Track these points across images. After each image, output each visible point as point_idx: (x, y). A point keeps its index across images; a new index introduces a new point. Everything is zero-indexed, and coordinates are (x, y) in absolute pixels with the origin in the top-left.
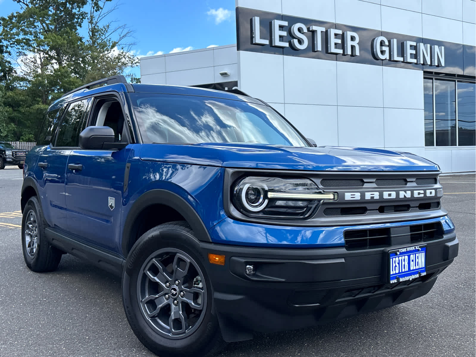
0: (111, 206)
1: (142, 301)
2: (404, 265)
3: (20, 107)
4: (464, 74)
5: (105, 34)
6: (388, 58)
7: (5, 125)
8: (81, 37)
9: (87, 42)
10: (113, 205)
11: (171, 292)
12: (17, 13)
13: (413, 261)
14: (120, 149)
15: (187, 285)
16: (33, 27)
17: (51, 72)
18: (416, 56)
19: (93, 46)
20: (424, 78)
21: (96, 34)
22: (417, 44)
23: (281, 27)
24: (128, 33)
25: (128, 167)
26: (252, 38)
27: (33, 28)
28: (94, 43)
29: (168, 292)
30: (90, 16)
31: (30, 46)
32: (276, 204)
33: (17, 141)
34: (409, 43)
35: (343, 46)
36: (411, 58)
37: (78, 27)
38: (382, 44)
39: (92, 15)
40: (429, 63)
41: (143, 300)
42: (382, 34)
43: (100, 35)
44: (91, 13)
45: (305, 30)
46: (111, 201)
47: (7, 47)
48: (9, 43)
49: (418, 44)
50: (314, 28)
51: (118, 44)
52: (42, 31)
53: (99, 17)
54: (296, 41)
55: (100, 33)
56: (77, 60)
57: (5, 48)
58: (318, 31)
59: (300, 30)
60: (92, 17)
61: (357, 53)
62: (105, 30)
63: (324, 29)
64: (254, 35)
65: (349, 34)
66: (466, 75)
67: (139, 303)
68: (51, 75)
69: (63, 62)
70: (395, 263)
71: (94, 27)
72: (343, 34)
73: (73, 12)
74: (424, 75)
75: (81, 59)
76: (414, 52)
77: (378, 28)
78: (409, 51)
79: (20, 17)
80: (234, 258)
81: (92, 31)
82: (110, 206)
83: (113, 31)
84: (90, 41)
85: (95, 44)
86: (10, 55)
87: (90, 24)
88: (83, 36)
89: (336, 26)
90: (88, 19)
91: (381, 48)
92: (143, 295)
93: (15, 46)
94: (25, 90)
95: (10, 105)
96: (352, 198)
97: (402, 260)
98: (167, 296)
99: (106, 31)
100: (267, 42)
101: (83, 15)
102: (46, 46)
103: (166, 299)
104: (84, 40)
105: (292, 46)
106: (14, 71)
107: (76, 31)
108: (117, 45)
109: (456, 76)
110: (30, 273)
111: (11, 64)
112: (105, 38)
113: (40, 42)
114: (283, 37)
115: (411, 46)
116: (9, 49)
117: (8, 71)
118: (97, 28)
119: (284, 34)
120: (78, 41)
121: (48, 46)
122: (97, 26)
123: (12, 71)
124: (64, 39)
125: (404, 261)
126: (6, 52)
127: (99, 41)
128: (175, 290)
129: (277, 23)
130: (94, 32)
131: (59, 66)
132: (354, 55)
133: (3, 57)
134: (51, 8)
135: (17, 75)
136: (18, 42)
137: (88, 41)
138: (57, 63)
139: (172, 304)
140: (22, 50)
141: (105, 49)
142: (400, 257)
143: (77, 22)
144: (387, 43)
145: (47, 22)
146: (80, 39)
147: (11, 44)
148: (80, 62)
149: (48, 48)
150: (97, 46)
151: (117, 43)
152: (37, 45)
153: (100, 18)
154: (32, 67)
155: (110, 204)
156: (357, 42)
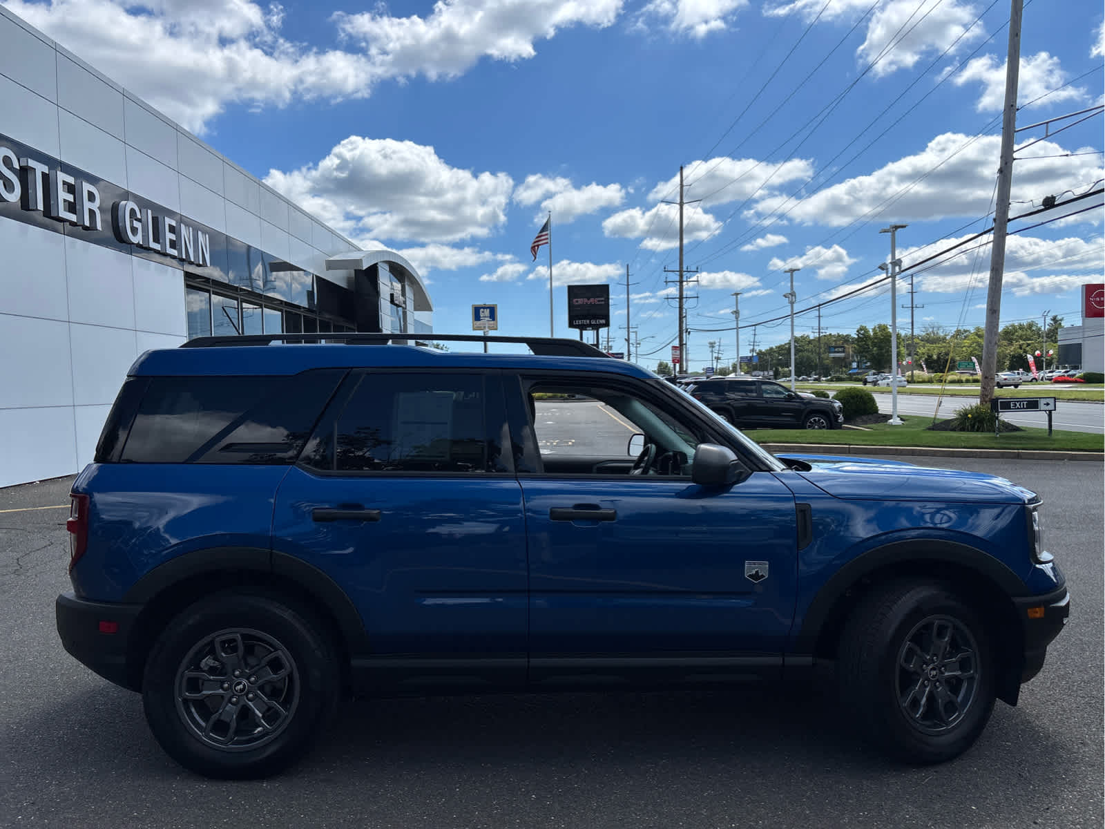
6: (141, 242)
18: (175, 245)
20: (186, 285)
22: (176, 224)
25: (803, 511)
34: (168, 221)
36: (170, 246)
38: (132, 215)
40: (192, 258)
42: (131, 196)
45: (15, 164)
49: (179, 225)
50: (32, 163)
58: (37, 171)
59: (6, 161)
61: (99, 225)
63: (46, 169)
65: (86, 187)
72: (76, 184)
74: (185, 279)
76: (174, 237)
78: (169, 236)
91: (131, 223)
115: (170, 226)
144: (139, 215)
156: (98, 206)
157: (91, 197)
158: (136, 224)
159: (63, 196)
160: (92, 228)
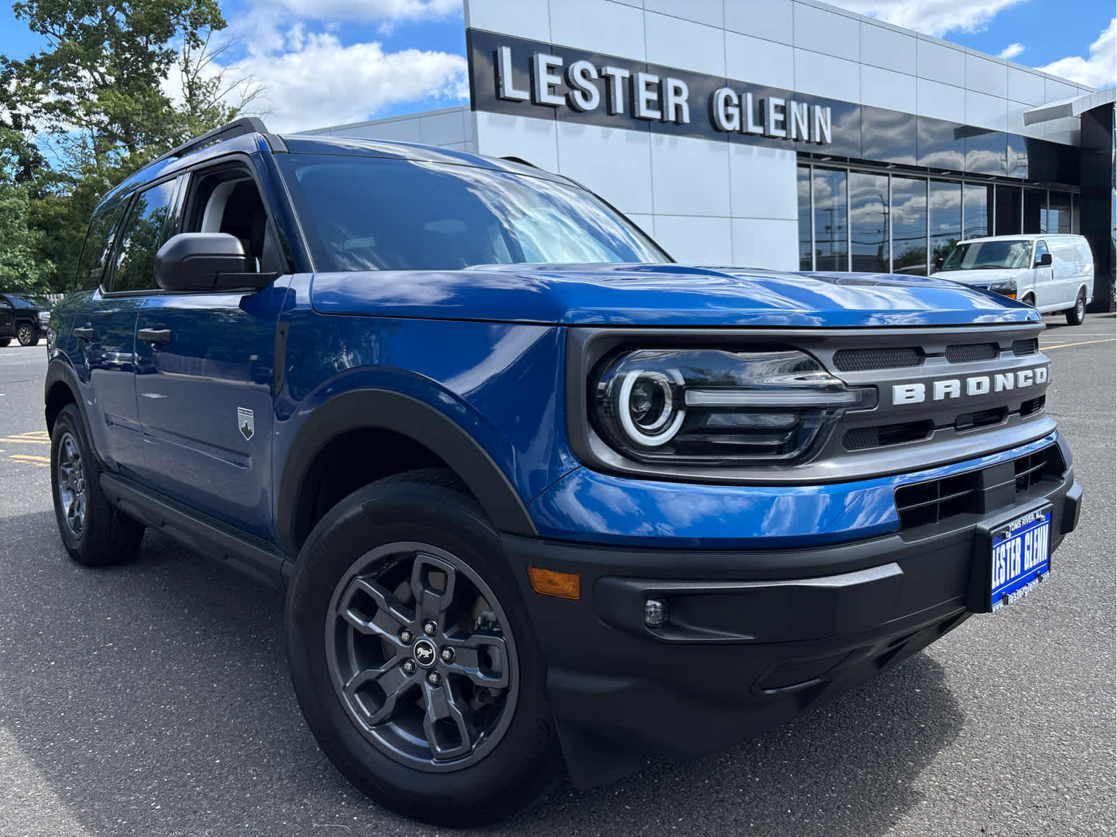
0: (246, 429)
1: (345, 687)
2: (1015, 561)
3: (61, 230)
4: (863, 158)
5: (213, 92)
6: (738, 128)
7: (33, 263)
8: (168, 97)
9: (182, 107)
10: (251, 428)
11: (417, 655)
12: (41, 54)
13: (1029, 548)
14: (259, 289)
15: (455, 629)
16: (75, 79)
17: (115, 163)
18: (783, 125)
19: (193, 115)
20: (799, 165)
21: (197, 93)
22: (785, 104)
23: (551, 69)
24: (258, 91)
25: (282, 333)
26: (498, 86)
27: (76, 82)
28: (194, 108)
29: (409, 655)
30: (183, 58)
31: (72, 114)
32: (708, 423)
33: (60, 293)
34: (774, 101)
35: (660, 105)
36: (777, 127)
37: (162, 79)
38: (727, 102)
39: (187, 57)
40: (806, 137)
41: (348, 685)
42: (727, 83)
43: (204, 94)
44: (185, 53)
45: (594, 75)
46: (246, 418)
47: (27, 118)
48: (30, 111)
49: (788, 103)
50: (610, 70)
51: (241, 112)
52: (92, 86)
53: (200, 61)
54: (577, 95)
55: (205, 91)
56: (164, 141)
57: (23, 120)
58: (616, 78)
59: (584, 74)
60: (187, 61)
61: (686, 119)
62: (214, 85)
63: (626, 74)
64: (501, 83)
65: (671, 83)
66: (866, 159)
67: (338, 692)
68: (116, 168)
69: (138, 144)
70: (999, 559)
71: (193, 79)
72: (661, 82)
73: (149, 51)
74: (798, 159)
75: (171, 141)
76: (781, 117)
77: (719, 72)
78: (774, 116)
79: (49, 62)
80: (605, 580)
81: (190, 87)
82: (243, 429)
83: (229, 87)
84: (186, 106)
85: (197, 112)
86: (36, 133)
87: (184, 73)
88: (172, 97)
89: (647, 68)
90: (179, 64)
91: (726, 110)
92: (346, 673)
93: (43, 115)
94: (68, 197)
95: (41, 226)
96: (907, 398)
97: (1010, 549)
98: (408, 666)
99: (215, 88)
100: (525, 95)
101: (169, 57)
102: (102, 114)
103: (406, 672)
104: (173, 104)
105: (570, 103)
106: (45, 162)
107: (158, 86)
108: (238, 113)
109: (848, 160)
110: (78, 571)
111: (37, 150)
112: (216, 100)
113: (90, 106)
114: (554, 86)
115: (776, 106)
116: (33, 121)
117: (33, 162)
118: (198, 81)
119: (557, 80)
120: (162, 105)
121: (106, 114)
122: (198, 78)
123: (39, 163)
124: (137, 101)
125: (1015, 552)
126: (27, 127)
127: (204, 106)
128: (427, 647)
129: (543, 60)
130: (192, 87)
131: (129, 153)
132: (680, 122)
133: (21, 136)
134: (106, 44)
135: (50, 170)
136: (49, 108)
137: (182, 105)
138: (127, 147)
139: (426, 683)
140: (57, 123)
141: (216, 121)
142: (1007, 544)
143: (158, 70)
144: (736, 101)
145: (102, 70)
146: (167, 102)
147: (35, 112)
148: (171, 146)
149: (106, 119)
150: (200, 116)
151: (239, 110)
152: (85, 112)
153: (202, 63)
154: (80, 155)
155: (242, 425)
156: (686, 98)
157: (677, 91)
158: (732, 110)
159: (644, 95)
160: (678, 122)
